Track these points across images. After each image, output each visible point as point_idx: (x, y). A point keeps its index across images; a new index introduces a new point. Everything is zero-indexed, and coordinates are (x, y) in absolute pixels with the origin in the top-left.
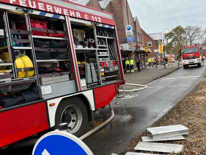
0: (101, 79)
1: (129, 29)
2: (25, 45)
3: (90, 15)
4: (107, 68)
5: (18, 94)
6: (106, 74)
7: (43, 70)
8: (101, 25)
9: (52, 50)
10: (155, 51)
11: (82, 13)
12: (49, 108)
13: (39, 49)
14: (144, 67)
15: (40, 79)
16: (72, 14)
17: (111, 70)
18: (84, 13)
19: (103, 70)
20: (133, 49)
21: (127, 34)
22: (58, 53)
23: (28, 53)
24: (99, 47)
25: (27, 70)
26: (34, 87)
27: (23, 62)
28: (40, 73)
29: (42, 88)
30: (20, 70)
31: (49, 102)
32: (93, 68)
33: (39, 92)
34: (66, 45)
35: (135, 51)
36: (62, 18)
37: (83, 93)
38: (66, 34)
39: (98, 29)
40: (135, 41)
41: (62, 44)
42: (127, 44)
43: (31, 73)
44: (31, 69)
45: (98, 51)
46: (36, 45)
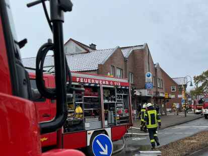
0: (117, 121)
1: (149, 76)
2: (80, 101)
3: (113, 82)
4: (122, 115)
5: (74, 126)
6: (120, 119)
7: (86, 114)
8: (120, 87)
9: (92, 103)
10: (179, 96)
11: (109, 82)
12: (88, 135)
13: (86, 103)
14: (163, 114)
15: (85, 119)
16: (104, 82)
17: (124, 116)
18: (110, 81)
19: (118, 116)
20: (153, 95)
21: (146, 81)
22: (94, 105)
23: (81, 105)
24: (118, 101)
25: (80, 114)
26: (81, 123)
27: (79, 110)
28: (85, 116)
29: (85, 124)
30: (77, 114)
31: (88, 132)
32: (112, 114)
33: (83, 126)
34: (99, 100)
35: (154, 97)
36: (98, 85)
37: (105, 129)
38: (99, 95)
39: (118, 89)
40: (156, 86)
41: (96, 100)
42: (146, 90)
43: (81, 116)
44: (81, 113)
45: (117, 103)
46: (85, 101)
